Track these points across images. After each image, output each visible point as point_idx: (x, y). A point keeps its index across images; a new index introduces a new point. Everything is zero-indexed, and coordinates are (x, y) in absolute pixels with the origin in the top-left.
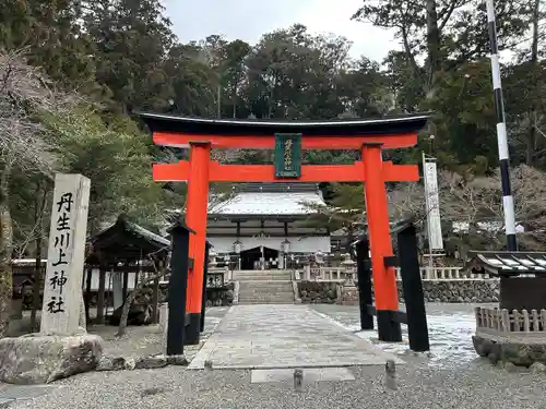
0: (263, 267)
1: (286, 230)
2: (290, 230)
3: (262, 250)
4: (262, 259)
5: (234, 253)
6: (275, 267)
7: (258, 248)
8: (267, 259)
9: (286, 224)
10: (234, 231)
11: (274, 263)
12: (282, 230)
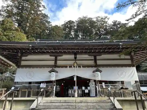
0: (76, 95)
1: (96, 62)
2: (99, 62)
3: (75, 79)
4: (76, 88)
5: (51, 82)
6: (88, 95)
7: (72, 77)
8: (80, 87)
9: (95, 57)
10: (52, 63)
11: (87, 91)
12: (92, 63)
